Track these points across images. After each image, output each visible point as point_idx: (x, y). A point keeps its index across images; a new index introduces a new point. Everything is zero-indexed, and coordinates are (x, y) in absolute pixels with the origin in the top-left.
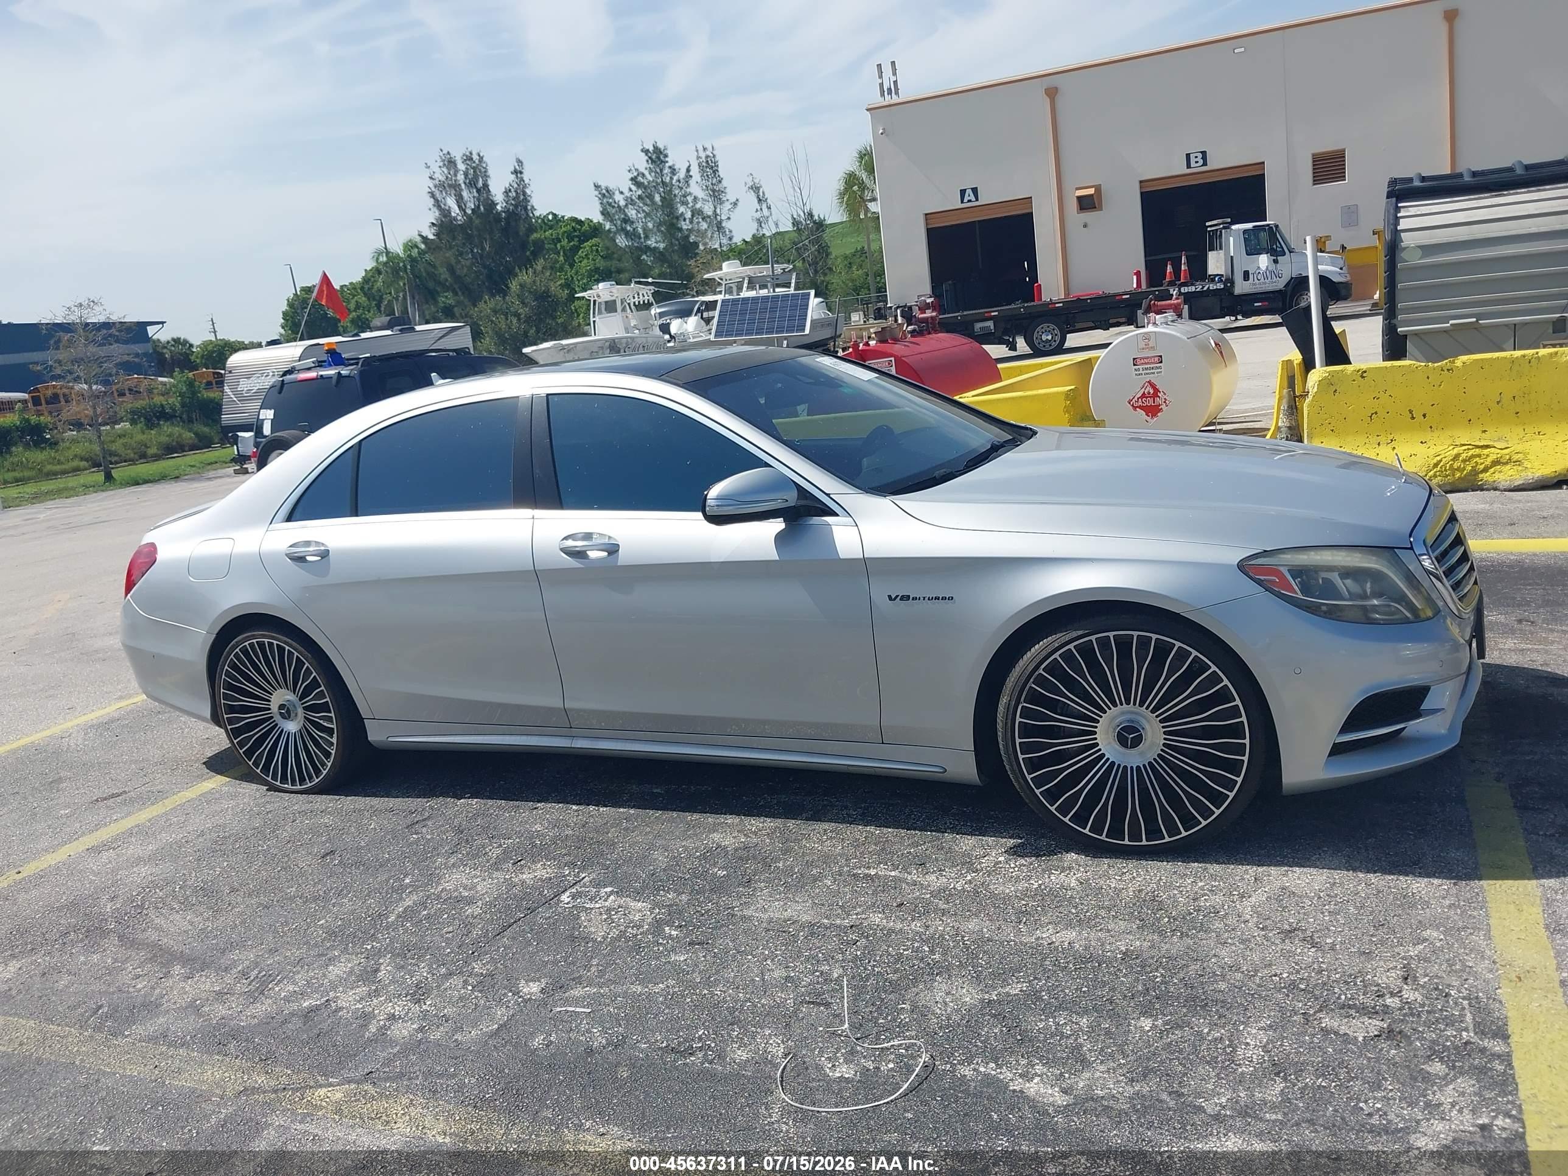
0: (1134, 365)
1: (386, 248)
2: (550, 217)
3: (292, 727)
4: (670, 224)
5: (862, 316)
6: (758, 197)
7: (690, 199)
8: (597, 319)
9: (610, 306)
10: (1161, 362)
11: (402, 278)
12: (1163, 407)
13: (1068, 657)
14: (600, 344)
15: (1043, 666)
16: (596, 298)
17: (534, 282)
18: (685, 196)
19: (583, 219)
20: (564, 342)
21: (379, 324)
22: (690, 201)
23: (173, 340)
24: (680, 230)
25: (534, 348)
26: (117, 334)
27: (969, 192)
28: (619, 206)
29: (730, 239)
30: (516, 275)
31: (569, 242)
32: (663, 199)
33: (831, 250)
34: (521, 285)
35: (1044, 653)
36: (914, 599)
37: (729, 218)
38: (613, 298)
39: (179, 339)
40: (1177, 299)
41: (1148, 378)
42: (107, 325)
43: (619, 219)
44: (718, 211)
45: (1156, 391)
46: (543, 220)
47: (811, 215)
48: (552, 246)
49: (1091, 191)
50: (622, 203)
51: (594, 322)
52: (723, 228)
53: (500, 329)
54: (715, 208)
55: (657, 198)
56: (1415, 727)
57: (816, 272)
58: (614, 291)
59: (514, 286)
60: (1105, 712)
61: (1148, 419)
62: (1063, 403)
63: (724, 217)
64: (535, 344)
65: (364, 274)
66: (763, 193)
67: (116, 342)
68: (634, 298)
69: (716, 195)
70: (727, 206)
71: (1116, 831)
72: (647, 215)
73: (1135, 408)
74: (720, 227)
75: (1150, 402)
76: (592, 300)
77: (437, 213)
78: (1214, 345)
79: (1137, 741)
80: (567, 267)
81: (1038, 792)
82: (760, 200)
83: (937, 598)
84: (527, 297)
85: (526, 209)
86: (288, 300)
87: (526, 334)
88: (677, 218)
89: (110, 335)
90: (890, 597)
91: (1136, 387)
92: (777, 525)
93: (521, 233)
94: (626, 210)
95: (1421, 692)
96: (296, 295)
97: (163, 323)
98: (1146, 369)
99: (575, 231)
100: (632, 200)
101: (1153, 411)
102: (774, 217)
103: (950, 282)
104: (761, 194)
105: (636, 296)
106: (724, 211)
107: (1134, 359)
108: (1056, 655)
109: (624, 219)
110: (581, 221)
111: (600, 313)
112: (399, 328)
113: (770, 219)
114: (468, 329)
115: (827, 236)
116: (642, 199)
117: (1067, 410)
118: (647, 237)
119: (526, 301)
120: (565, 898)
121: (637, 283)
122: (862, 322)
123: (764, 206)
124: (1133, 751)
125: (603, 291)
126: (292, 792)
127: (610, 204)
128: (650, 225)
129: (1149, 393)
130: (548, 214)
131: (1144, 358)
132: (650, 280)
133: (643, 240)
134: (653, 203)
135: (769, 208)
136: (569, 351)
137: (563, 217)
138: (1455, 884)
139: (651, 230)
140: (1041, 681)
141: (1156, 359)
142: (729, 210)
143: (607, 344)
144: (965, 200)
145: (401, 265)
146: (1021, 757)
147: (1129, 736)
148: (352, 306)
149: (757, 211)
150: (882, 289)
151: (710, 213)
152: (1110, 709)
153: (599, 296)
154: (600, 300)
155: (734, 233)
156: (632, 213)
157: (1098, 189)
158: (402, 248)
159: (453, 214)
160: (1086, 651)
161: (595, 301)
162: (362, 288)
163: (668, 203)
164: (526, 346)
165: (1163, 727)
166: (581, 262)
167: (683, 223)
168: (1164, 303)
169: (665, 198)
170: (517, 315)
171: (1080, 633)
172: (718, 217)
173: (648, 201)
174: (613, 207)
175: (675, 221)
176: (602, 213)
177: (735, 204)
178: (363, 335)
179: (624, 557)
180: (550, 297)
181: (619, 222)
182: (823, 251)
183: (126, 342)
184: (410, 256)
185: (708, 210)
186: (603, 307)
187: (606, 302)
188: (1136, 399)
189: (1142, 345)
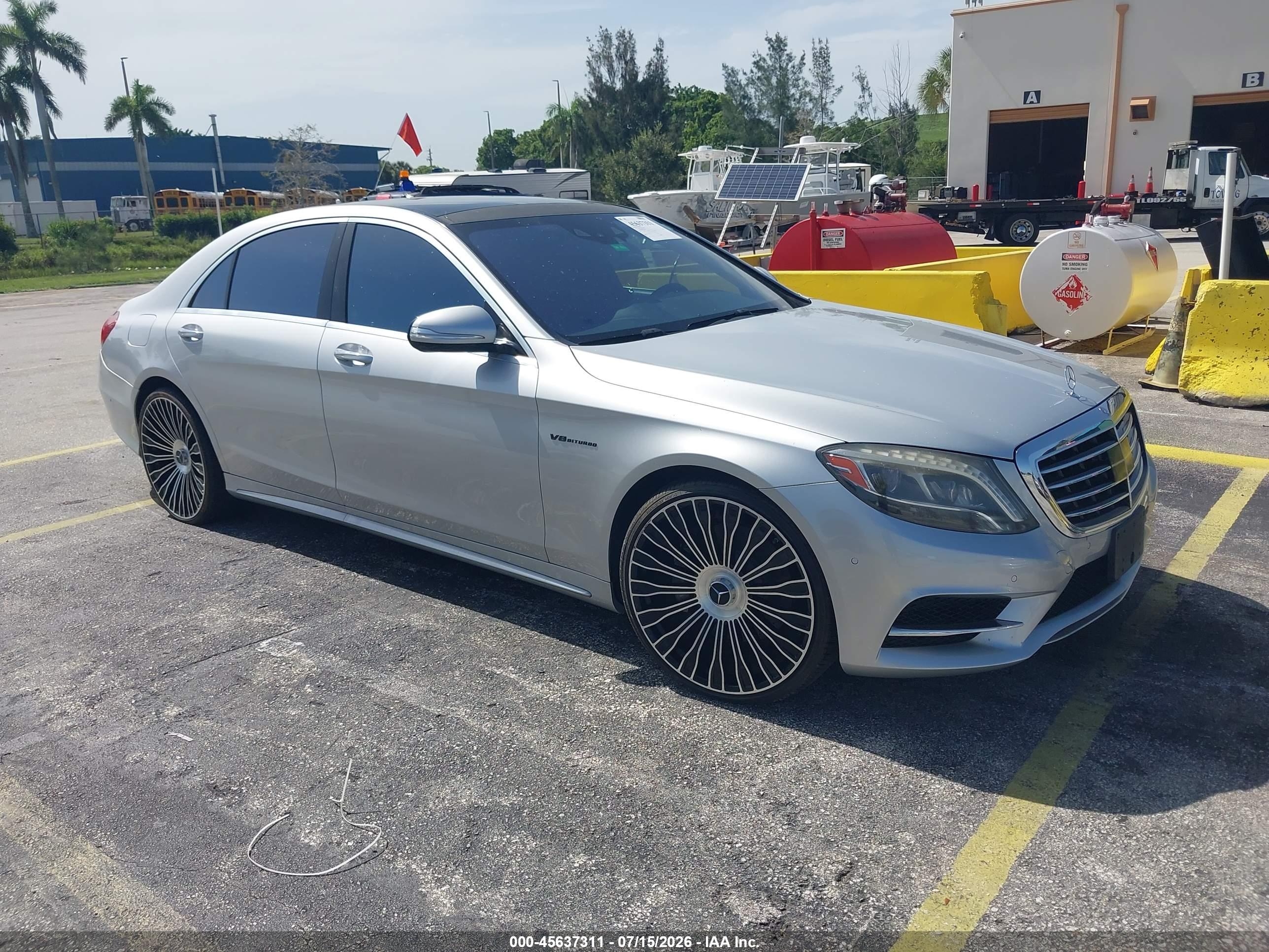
0: (1063, 259)
1: (559, 105)
2: (693, 90)
3: (184, 469)
4: (781, 105)
5: (928, 194)
6: (862, 86)
7: (801, 82)
8: (693, 176)
9: (705, 167)
10: (1087, 260)
11: (568, 131)
12: (1084, 300)
13: (672, 512)
14: (690, 197)
15: (653, 518)
16: (695, 159)
17: (652, 141)
18: (797, 80)
19: (718, 94)
20: (661, 193)
21: (519, 164)
22: (800, 84)
23: (399, 163)
24: (789, 108)
25: (636, 195)
26: (325, 153)
27: (1033, 94)
28: (740, 85)
29: (831, 119)
30: (640, 135)
31: (704, 111)
32: (779, 81)
33: (920, 135)
34: (640, 143)
35: (654, 506)
36: (569, 441)
37: (832, 102)
38: (708, 160)
39: (403, 163)
40: (1127, 203)
41: (1073, 272)
42: (319, 146)
43: (739, 95)
44: (824, 95)
45: (1080, 285)
46: (687, 92)
47: (906, 104)
48: (691, 114)
49: (1146, 102)
50: (744, 82)
51: (690, 178)
52: (827, 109)
53: (620, 178)
54: (822, 91)
55: (774, 80)
56: (986, 635)
57: (904, 153)
58: (710, 153)
59: (635, 143)
60: (703, 568)
61: (1069, 310)
62: (971, 285)
63: (828, 100)
64: (638, 192)
65: (542, 124)
66: (867, 83)
67: (324, 159)
68: (727, 161)
69: (825, 81)
70: (833, 91)
71: (701, 676)
72: (763, 94)
73: (1058, 298)
74: (824, 109)
75: (1072, 295)
76: (691, 159)
77: (592, 79)
78: (1147, 248)
79: (725, 600)
80: (699, 132)
81: (643, 628)
82: (863, 89)
83: (585, 443)
84: (644, 154)
85: (662, 79)
86: (484, 140)
87: (640, 182)
88: (788, 98)
89: (320, 154)
90: (552, 435)
91: (1062, 280)
92: (482, 358)
93: (655, 101)
94: (746, 88)
95: (1002, 602)
96: (490, 135)
97: (388, 149)
98: (1073, 264)
99: (710, 103)
100: (753, 80)
101: (1074, 303)
102: (874, 104)
103: (1007, 172)
104: (865, 84)
105: (729, 159)
106: (828, 96)
107: (1063, 254)
108: (663, 510)
109: (743, 95)
110: (716, 95)
111: (696, 171)
112: (533, 169)
113: (870, 105)
114: (588, 175)
115: (918, 125)
116: (761, 80)
117: (973, 291)
118: (760, 112)
119: (643, 156)
120: (264, 644)
121: (729, 148)
122: (927, 199)
123: (866, 94)
124: (722, 607)
125: (702, 153)
126: (181, 521)
127: (733, 82)
128: (765, 102)
129: (1073, 286)
130: (692, 87)
131: (1072, 254)
132: (741, 147)
133: (756, 114)
134: (769, 83)
135: (870, 96)
136: (663, 200)
137: (703, 90)
138: (973, 793)
139: (764, 106)
140: (651, 531)
141: (1084, 256)
142: (834, 94)
143: (696, 197)
144: (1028, 102)
145: (568, 119)
146: (632, 595)
147: (720, 593)
148: (531, 149)
149: (860, 97)
150: (943, 173)
151: (817, 96)
152: (707, 566)
153: (697, 157)
154: (698, 161)
155: (835, 115)
156: (751, 91)
157: (1153, 101)
158: (570, 105)
159: (604, 81)
160: (686, 509)
161: (693, 161)
162: (540, 135)
163: (783, 85)
164: (632, 193)
165: (749, 590)
166: (711, 129)
167: (792, 102)
168: (1114, 206)
169: (780, 80)
170: (635, 168)
171: (683, 493)
172: (824, 100)
173: (766, 83)
174: (736, 85)
175: (785, 100)
176: (726, 89)
177: (839, 90)
178: (505, 172)
179: (375, 370)
180: (663, 154)
181: (739, 98)
182: (913, 136)
183: (331, 161)
184: (576, 113)
185: (816, 93)
186: (700, 166)
187: (703, 162)
188: (1060, 290)
189: (1072, 242)
